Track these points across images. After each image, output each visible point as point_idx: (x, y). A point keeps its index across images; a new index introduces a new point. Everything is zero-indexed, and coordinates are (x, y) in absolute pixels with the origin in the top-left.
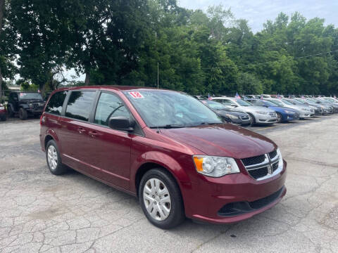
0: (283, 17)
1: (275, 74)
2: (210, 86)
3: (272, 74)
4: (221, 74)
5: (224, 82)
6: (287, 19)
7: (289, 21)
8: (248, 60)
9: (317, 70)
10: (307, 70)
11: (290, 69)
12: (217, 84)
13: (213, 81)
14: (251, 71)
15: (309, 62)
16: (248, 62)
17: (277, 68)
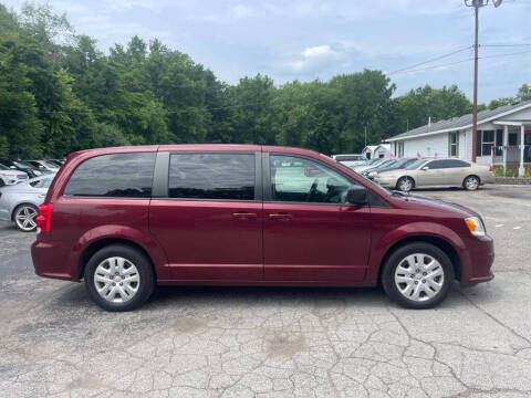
0: (137, 44)
1: (145, 127)
2: (51, 142)
3: (140, 127)
4: (67, 123)
5: (74, 137)
6: (144, 46)
7: (148, 49)
8: (102, 103)
9: (193, 124)
10: (180, 123)
11: (162, 122)
12: (63, 140)
13: (55, 134)
14: (110, 120)
15: (182, 114)
16: (101, 106)
17: (146, 118)
